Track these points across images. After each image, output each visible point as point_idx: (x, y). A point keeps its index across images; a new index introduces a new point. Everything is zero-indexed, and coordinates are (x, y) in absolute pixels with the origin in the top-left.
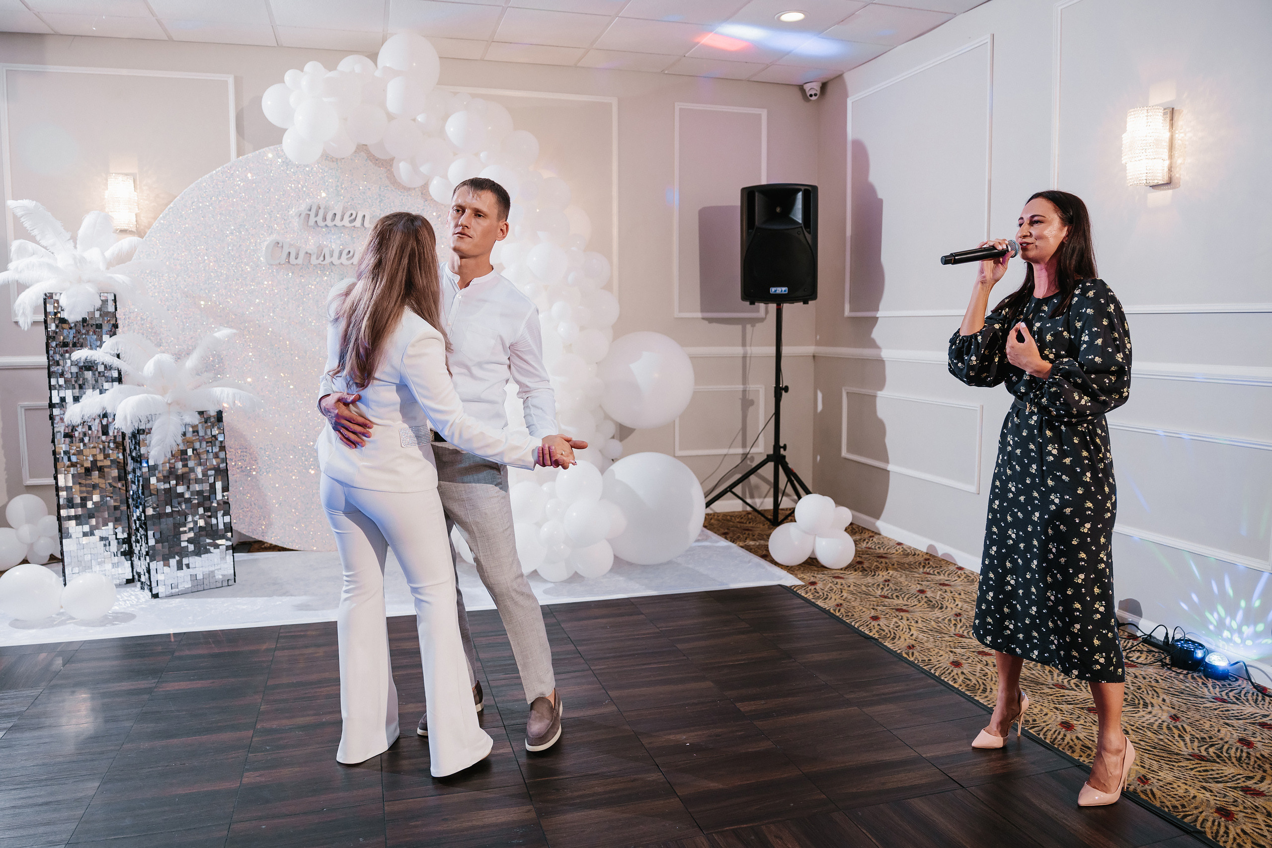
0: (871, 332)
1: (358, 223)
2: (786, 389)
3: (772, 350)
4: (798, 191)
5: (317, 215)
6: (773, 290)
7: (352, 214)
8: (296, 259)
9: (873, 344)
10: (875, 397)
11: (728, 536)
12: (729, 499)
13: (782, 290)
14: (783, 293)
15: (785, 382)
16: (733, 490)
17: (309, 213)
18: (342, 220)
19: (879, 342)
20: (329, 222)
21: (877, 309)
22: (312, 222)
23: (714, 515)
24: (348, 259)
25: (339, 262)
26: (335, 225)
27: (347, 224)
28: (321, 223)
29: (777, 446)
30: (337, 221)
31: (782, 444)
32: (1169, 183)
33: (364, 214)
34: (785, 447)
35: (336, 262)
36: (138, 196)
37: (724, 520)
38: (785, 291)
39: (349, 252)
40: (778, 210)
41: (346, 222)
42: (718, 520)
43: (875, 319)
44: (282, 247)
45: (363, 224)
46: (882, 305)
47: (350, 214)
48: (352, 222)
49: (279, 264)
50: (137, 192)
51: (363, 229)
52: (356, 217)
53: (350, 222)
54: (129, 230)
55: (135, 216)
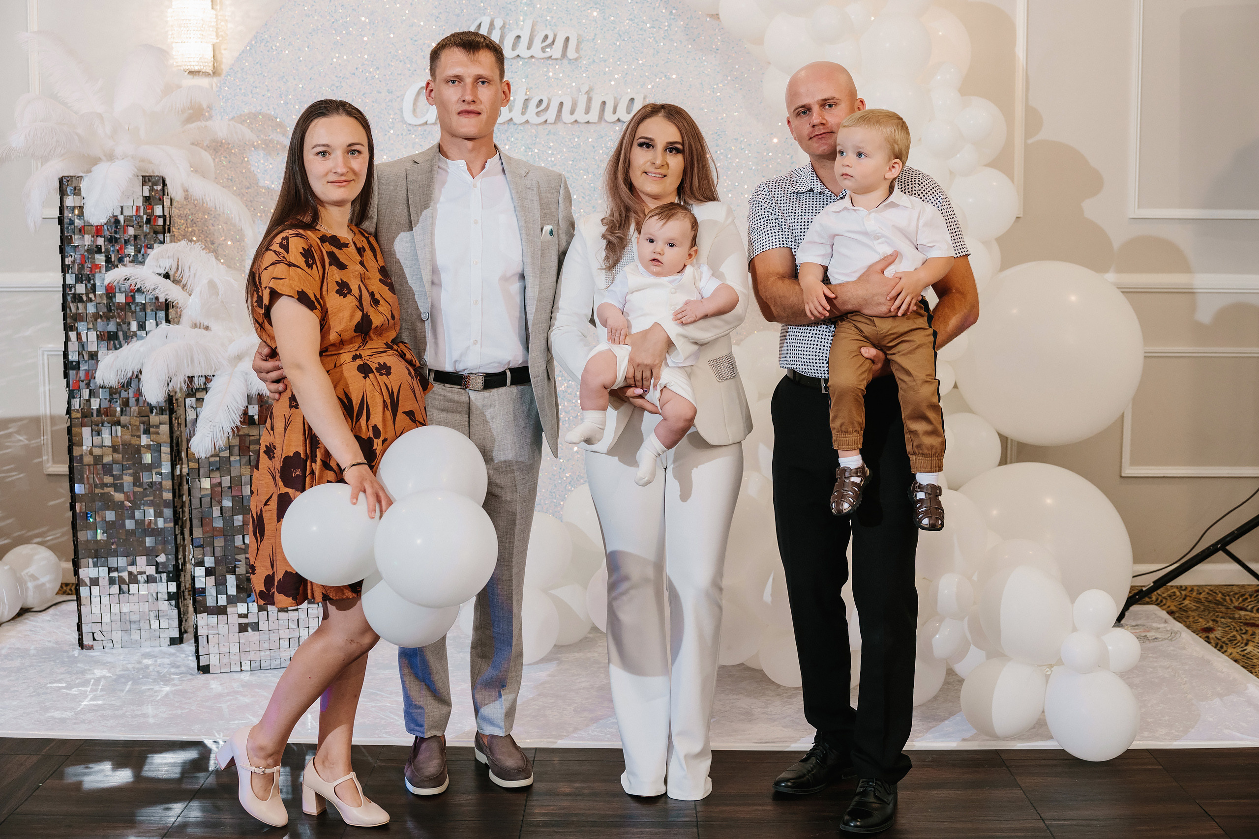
1: (556, 51)
7: (546, 37)
11: (1212, 636)
12: (1223, 562)
16: (1228, 548)
18: (529, 48)
23: (1192, 590)
24: (538, 114)
25: (524, 119)
26: (518, 56)
27: (539, 54)
30: (522, 50)
33: (567, 35)
35: (518, 118)
36: (216, 15)
37: (1210, 602)
39: (541, 101)
41: (537, 49)
42: (1199, 601)
45: (564, 55)
47: (543, 36)
48: (547, 50)
49: (426, 123)
50: (216, 10)
51: (565, 61)
52: (553, 42)
53: (543, 49)
54: (203, 71)
55: (211, 48)
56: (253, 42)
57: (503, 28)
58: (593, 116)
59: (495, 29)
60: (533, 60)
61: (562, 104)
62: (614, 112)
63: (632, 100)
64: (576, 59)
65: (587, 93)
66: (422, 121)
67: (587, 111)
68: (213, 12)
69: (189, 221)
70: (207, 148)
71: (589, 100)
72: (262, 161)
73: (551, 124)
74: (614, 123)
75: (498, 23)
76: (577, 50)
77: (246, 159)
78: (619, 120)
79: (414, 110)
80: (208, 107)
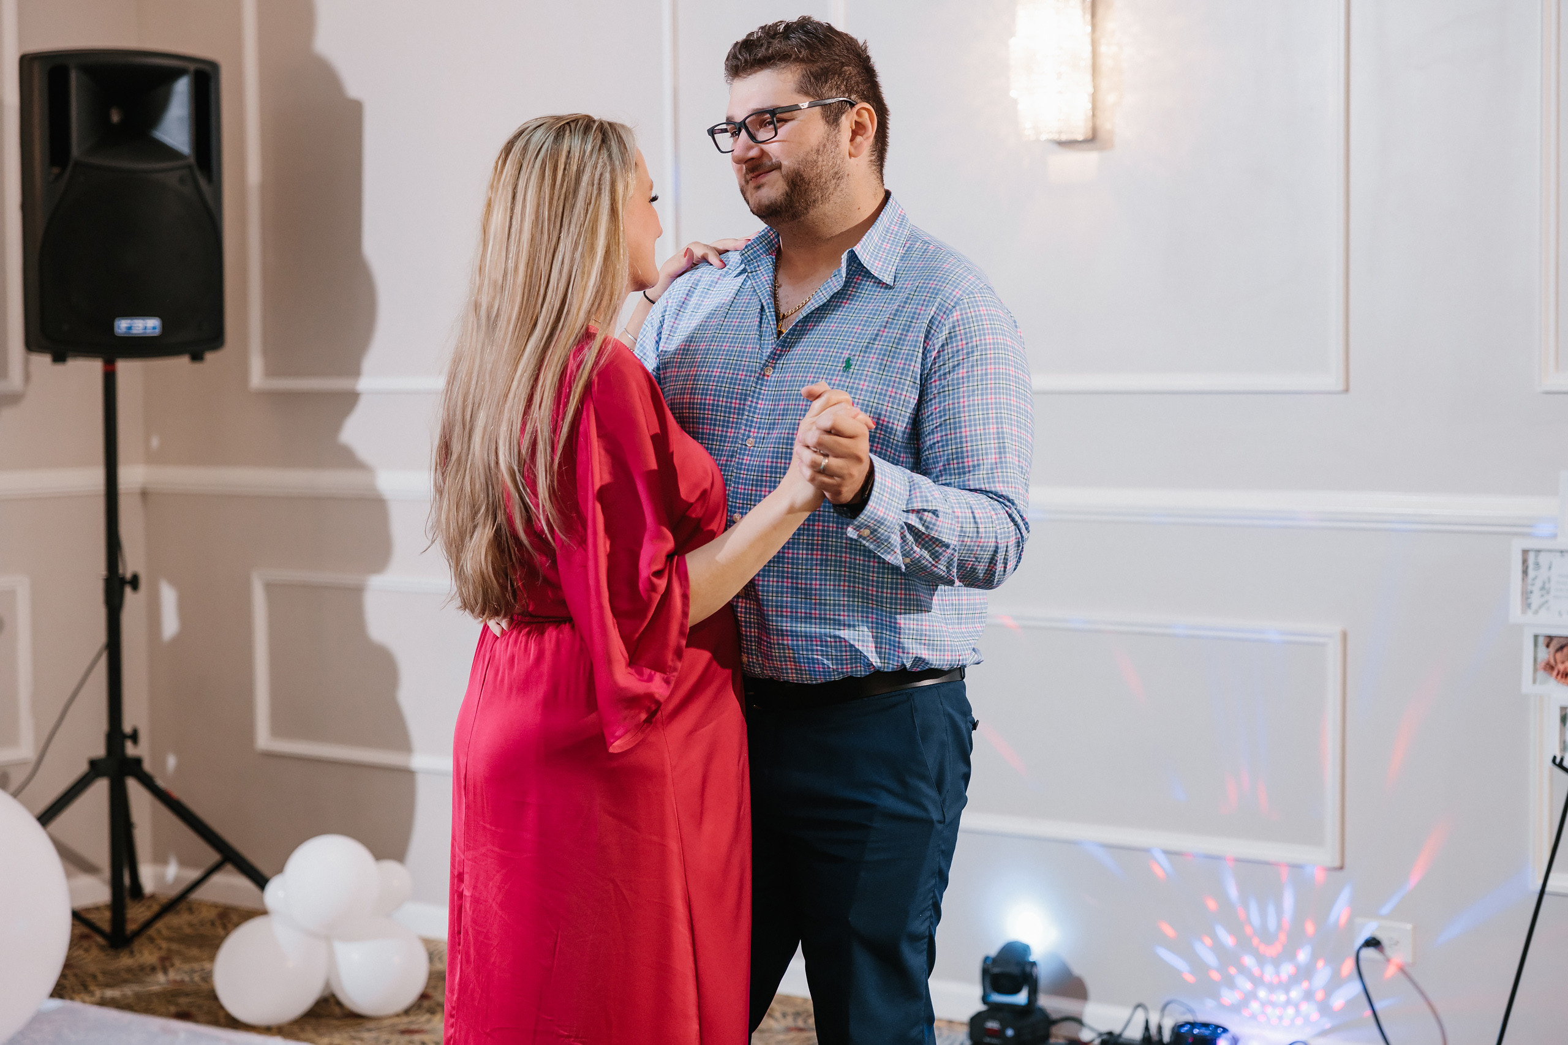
0: (336, 426)
2: (135, 582)
3: (97, 476)
4: (176, 74)
6: (123, 326)
9: (348, 459)
10: (358, 591)
13: (147, 326)
14: (150, 333)
15: (132, 562)
19: (363, 450)
21: (355, 372)
29: (116, 735)
31: (127, 728)
32: (1093, 139)
34: (134, 737)
38: (154, 328)
40: (115, 117)
43: (349, 400)
46: (371, 361)
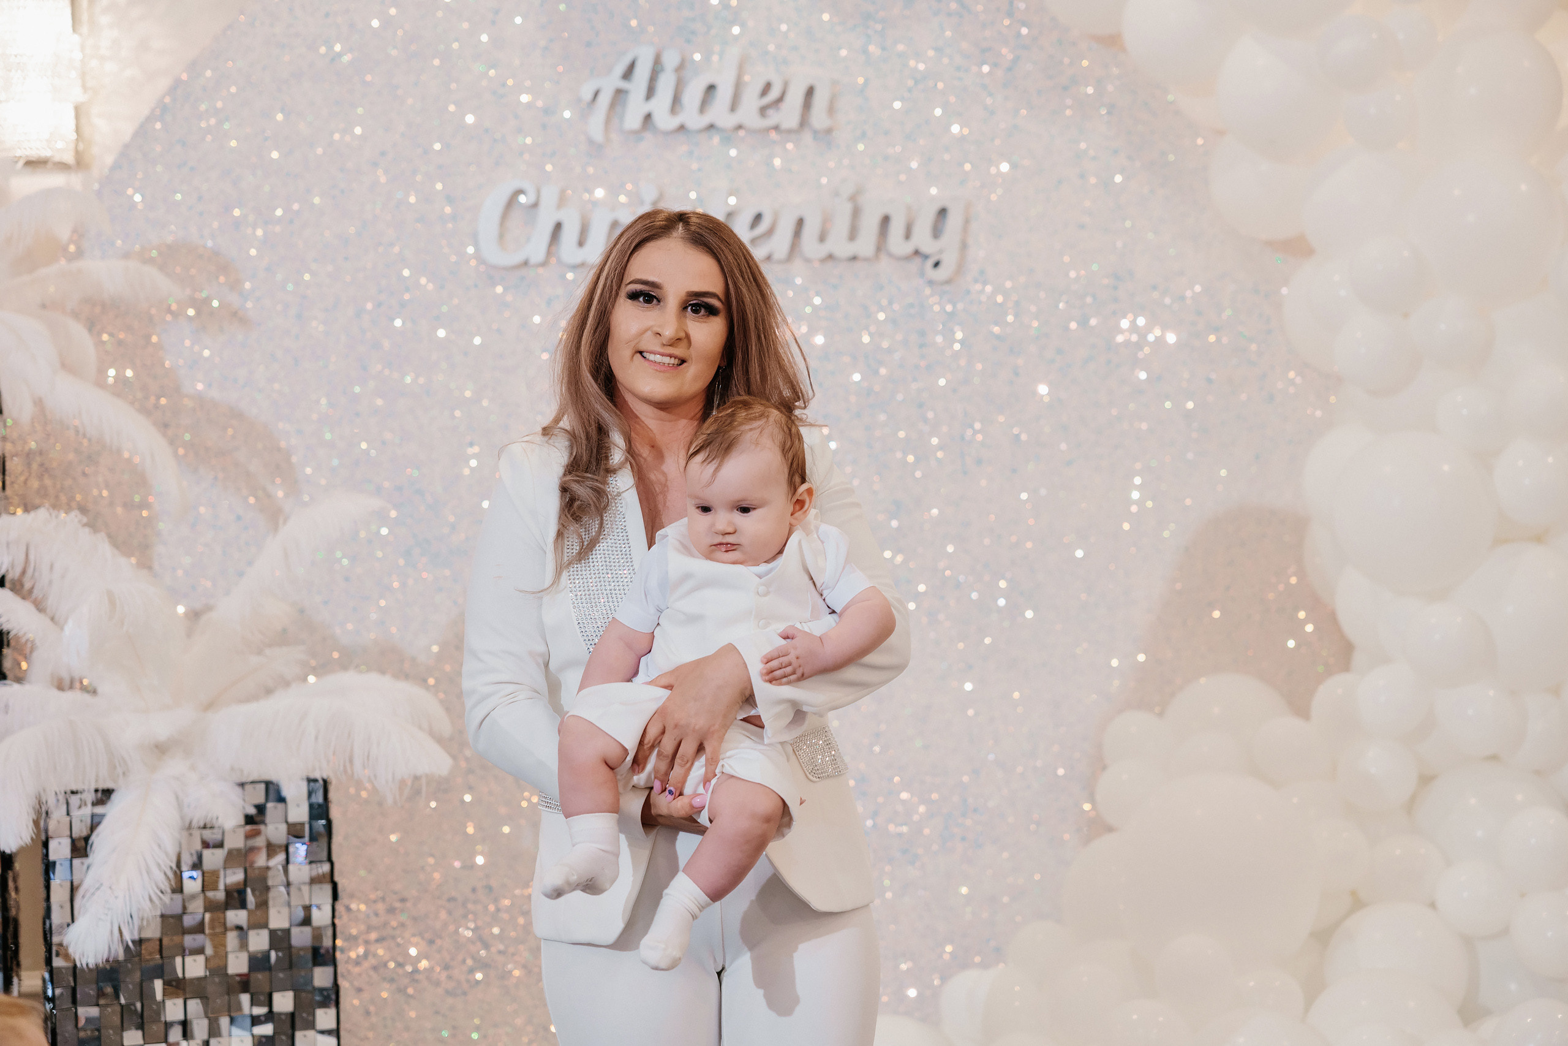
1: (789, 115)
5: (650, 92)
7: (768, 87)
8: (581, 243)
17: (623, 85)
18: (733, 108)
20: (690, 116)
22: (632, 119)
26: (711, 124)
27: (755, 122)
28: (664, 121)
30: (719, 112)
33: (809, 83)
36: (83, 45)
39: (758, 218)
41: (748, 112)
44: (535, 205)
45: (804, 122)
47: (759, 86)
48: (771, 112)
49: (526, 263)
50: (81, 35)
51: (807, 137)
52: (780, 99)
53: (763, 111)
54: (57, 158)
55: (72, 113)
56: (167, 100)
57: (680, 68)
58: (865, 244)
59: (662, 70)
60: (742, 133)
61: (800, 222)
62: (908, 236)
63: (943, 212)
64: (829, 131)
65: (853, 198)
66: (517, 258)
67: (853, 235)
68: (76, 37)
69: (35, 466)
70: (76, 315)
71: (856, 213)
72: (187, 343)
73: (780, 262)
74: (907, 258)
75: (670, 60)
76: (831, 110)
77: (154, 339)
78: (917, 253)
79: (501, 236)
80: (75, 231)
